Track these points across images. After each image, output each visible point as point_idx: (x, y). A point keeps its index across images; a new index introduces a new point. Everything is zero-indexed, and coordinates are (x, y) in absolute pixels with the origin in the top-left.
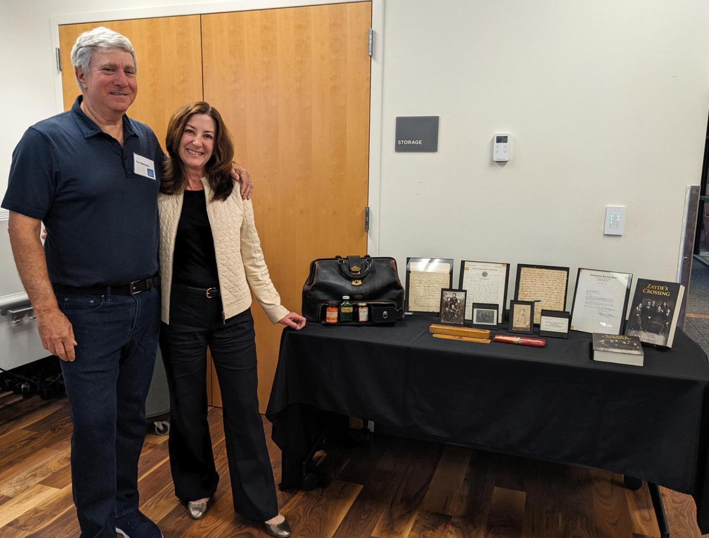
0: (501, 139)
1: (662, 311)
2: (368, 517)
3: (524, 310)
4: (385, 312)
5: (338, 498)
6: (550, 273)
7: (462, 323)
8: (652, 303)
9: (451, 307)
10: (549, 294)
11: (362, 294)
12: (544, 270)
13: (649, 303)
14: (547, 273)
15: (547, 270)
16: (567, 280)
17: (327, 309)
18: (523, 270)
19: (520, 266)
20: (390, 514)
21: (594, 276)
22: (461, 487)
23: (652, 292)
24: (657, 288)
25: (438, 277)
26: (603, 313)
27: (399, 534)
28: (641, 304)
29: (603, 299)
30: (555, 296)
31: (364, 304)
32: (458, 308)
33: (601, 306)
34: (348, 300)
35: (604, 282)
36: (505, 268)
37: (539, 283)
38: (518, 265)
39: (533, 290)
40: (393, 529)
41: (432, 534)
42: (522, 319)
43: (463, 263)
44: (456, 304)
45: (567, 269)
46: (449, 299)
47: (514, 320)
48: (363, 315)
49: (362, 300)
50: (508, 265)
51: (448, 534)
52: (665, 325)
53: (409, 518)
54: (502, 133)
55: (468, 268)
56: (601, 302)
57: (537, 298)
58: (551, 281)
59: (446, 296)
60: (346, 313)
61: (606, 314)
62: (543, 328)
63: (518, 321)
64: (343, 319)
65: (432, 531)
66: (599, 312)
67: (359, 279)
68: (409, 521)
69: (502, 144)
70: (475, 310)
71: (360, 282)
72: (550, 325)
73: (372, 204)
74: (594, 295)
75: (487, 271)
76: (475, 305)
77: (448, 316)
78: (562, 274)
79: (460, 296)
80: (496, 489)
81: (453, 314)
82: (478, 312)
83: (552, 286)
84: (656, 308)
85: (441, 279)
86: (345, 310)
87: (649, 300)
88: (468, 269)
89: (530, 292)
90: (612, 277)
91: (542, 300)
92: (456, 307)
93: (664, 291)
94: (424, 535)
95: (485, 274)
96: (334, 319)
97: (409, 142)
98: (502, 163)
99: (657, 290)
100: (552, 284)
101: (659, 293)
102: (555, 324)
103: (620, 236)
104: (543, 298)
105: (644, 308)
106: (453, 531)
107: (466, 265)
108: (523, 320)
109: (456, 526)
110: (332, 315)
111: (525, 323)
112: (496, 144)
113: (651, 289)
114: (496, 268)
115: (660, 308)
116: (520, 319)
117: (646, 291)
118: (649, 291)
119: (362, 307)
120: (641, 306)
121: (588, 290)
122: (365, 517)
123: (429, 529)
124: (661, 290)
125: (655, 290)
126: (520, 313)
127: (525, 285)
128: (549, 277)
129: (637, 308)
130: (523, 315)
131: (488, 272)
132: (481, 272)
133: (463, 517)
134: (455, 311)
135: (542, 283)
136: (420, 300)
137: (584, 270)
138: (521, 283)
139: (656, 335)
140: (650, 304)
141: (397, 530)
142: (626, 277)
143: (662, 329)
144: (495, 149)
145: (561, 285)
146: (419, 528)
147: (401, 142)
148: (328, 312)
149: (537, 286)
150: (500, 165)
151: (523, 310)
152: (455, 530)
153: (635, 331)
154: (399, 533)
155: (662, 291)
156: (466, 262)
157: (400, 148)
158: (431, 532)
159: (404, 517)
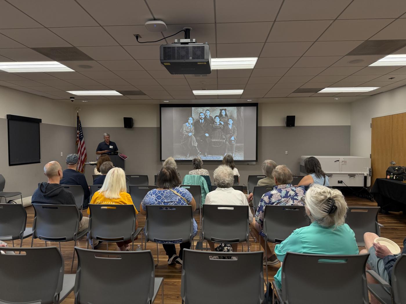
48: (394, 178)
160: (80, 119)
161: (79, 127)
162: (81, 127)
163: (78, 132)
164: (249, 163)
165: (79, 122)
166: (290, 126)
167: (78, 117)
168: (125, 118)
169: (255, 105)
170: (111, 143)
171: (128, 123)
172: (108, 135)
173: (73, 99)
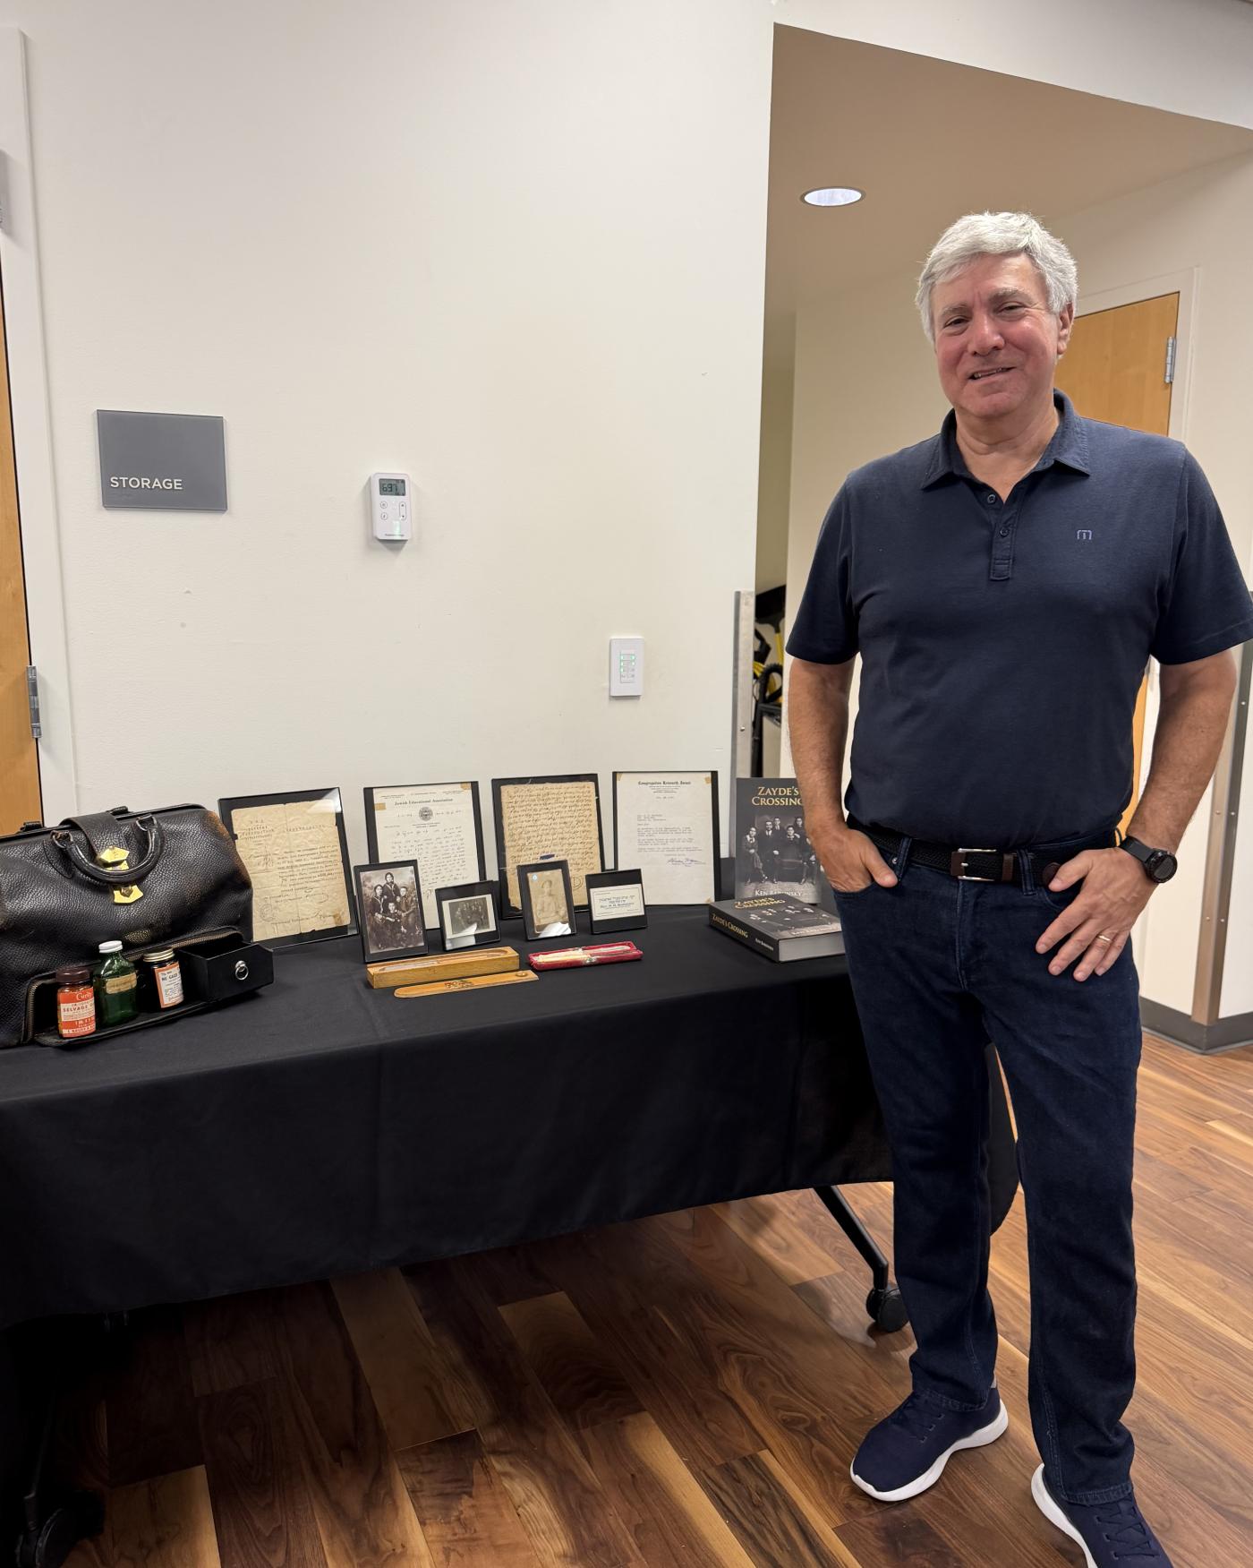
0: (392, 487)
1: (798, 836)
2: (287, 1553)
3: (551, 882)
4: (241, 964)
5: (160, 1542)
6: (562, 791)
7: (422, 944)
8: (774, 825)
9: (386, 911)
10: (567, 836)
11: (150, 926)
12: (548, 785)
13: (769, 823)
14: (556, 791)
15: (555, 785)
16: (598, 801)
17: (61, 996)
18: (506, 791)
19: (497, 784)
20: (337, 1510)
21: (647, 784)
22: (434, 1344)
23: (770, 802)
24: (777, 792)
25: (311, 837)
26: (678, 858)
27: (403, 1554)
28: (753, 829)
29: (674, 830)
30: (580, 840)
31: (167, 955)
32: (403, 908)
33: (670, 845)
34: (122, 951)
35: (668, 795)
36: (469, 792)
37: (545, 816)
38: (493, 781)
39: (535, 834)
40: (378, 1546)
41: (473, 1506)
42: (549, 904)
43: (368, 793)
44: (398, 899)
45: (593, 778)
46: (379, 891)
47: (534, 911)
48: (170, 988)
49: (158, 940)
50: (475, 786)
51: (507, 1484)
52: (809, 862)
53: (391, 1493)
54: (393, 471)
55: (384, 804)
56: (670, 836)
57: (547, 849)
58: (567, 809)
59: (369, 884)
60: (121, 995)
61: (682, 858)
62: (599, 914)
63: (542, 910)
64: (115, 1013)
65: (466, 1497)
66: (671, 857)
67: (132, 883)
68: (394, 1502)
69: (392, 500)
70: (446, 904)
71: (136, 893)
72: (610, 904)
73: (45, 659)
74: (652, 824)
75: (431, 806)
76: (442, 894)
77: (384, 934)
78: (586, 789)
79: (403, 877)
80: (505, 1312)
81: (396, 925)
82: (453, 908)
83: (572, 819)
84: (784, 831)
85: (318, 842)
86: (114, 986)
87: (768, 817)
88: (383, 807)
89: (529, 838)
90: (681, 783)
91: (556, 853)
92: (398, 906)
93: (793, 797)
94: (459, 1519)
95: (426, 814)
96: (86, 1022)
97: (145, 482)
98: (394, 544)
99: (777, 796)
100: (570, 814)
101: (785, 802)
102: (618, 902)
103: (637, 697)
104: (556, 848)
105: (761, 836)
106: (509, 1469)
107: (378, 797)
108: (552, 907)
109: (505, 1453)
110: (77, 1013)
111: (557, 912)
112: (378, 498)
113: (766, 797)
114: (450, 797)
115: (791, 831)
116: (545, 905)
117: (757, 801)
118: (763, 802)
119: (162, 964)
120: (755, 833)
121: (639, 816)
122: (281, 1555)
123: (459, 1496)
124: (786, 796)
125: (774, 797)
126: (543, 893)
127: (515, 826)
128: (562, 800)
129: (748, 837)
130: (550, 895)
131: (431, 808)
132: (416, 810)
133: (496, 1422)
134: (400, 917)
135: (550, 816)
136: (275, 908)
137: (623, 775)
138: (506, 822)
139: (796, 885)
140: (772, 825)
141: (389, 1544)
142: (706, 779)
143: (805, 870)
144: (378, 511)
145: (587, 813)
146: (432, 1507)
147: (121, 481)
148: (63, 1006)
149: (539, 823)
150: (392, 549)
151: (547, 883)
152: (511, 1464)
153: (753, 884)
154: (399, 1550)
155: (789, 797)
156: (375, 791)
157: (115, 498)
158: (466, 1502)
159: (377, 1498)
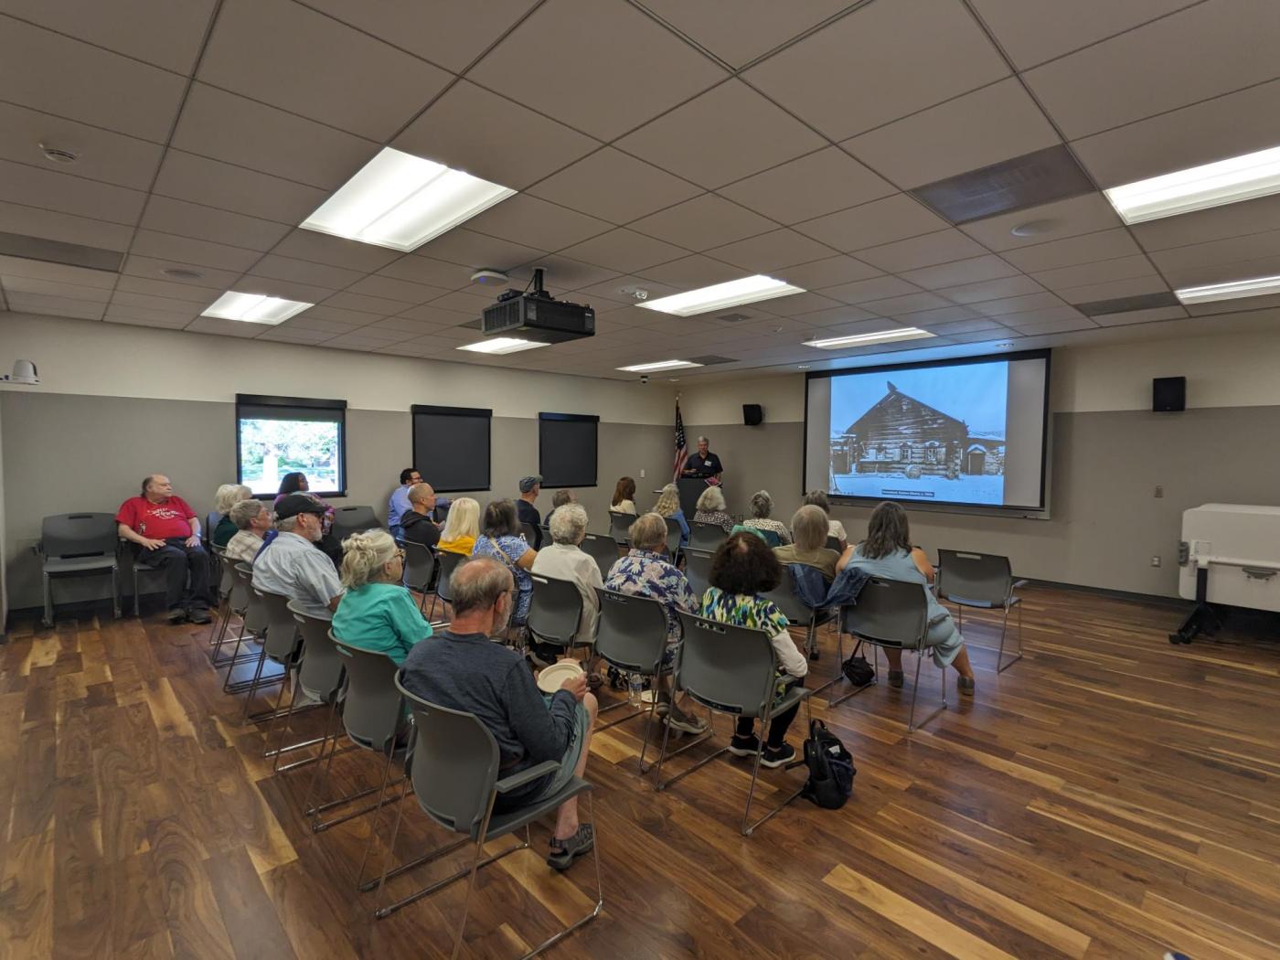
160: (681, 410)
161: (679, 427)
162: (681, 425)
163: (677, 434)
164: (1026, 513)
165: (679, 416)
166: (1166, 410)
167: (678, 409)
168: (745, 406)
169: (1044, 353)
170: (710, 456)
171: (753, 415)
172: (705, 440)
173: (645, 379)
